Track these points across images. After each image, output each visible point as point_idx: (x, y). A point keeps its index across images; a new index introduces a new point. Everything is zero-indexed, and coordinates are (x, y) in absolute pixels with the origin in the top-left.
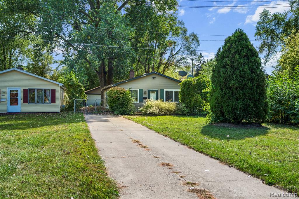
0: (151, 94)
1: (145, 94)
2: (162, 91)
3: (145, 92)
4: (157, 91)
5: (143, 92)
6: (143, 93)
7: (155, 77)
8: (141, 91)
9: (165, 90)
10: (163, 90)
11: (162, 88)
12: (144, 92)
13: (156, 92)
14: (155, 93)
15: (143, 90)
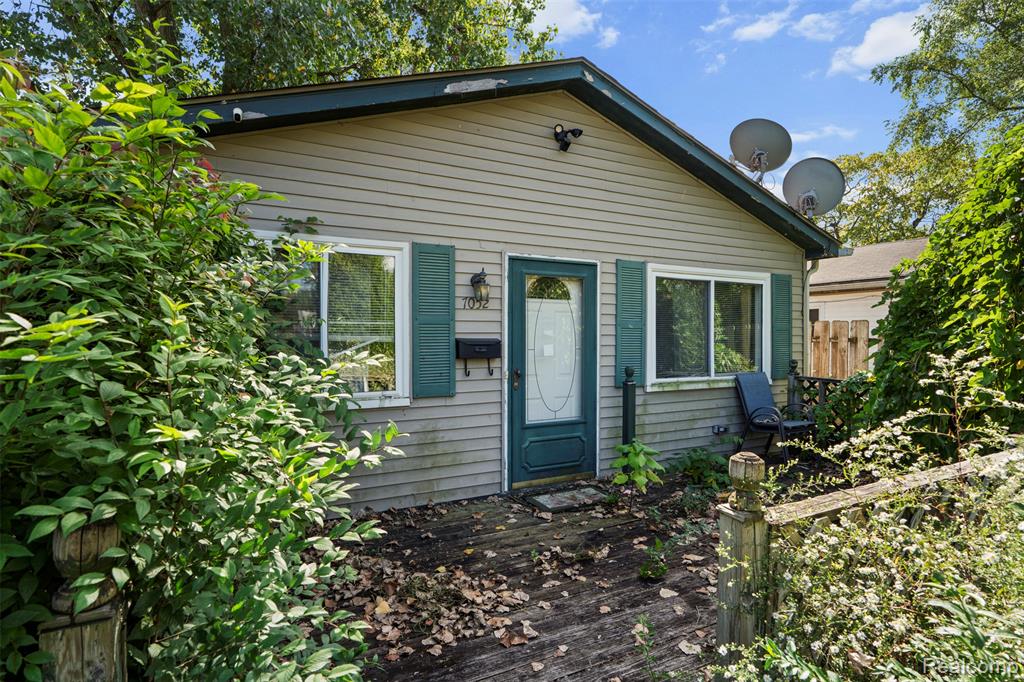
0: (532, 305)
1: (478, 300)
2: (630, 274)
3: (477, 281)
4: (585, 274)
5: (450, 285)
6: (450, 297)
7: (577, 133)
8: (431, 262)
9: (653, 272)
10: (640, 270)
11: (632, 255)
12: (462, 280)
13: (573, 288)
14: (566, 295)
15: (459, 256)
